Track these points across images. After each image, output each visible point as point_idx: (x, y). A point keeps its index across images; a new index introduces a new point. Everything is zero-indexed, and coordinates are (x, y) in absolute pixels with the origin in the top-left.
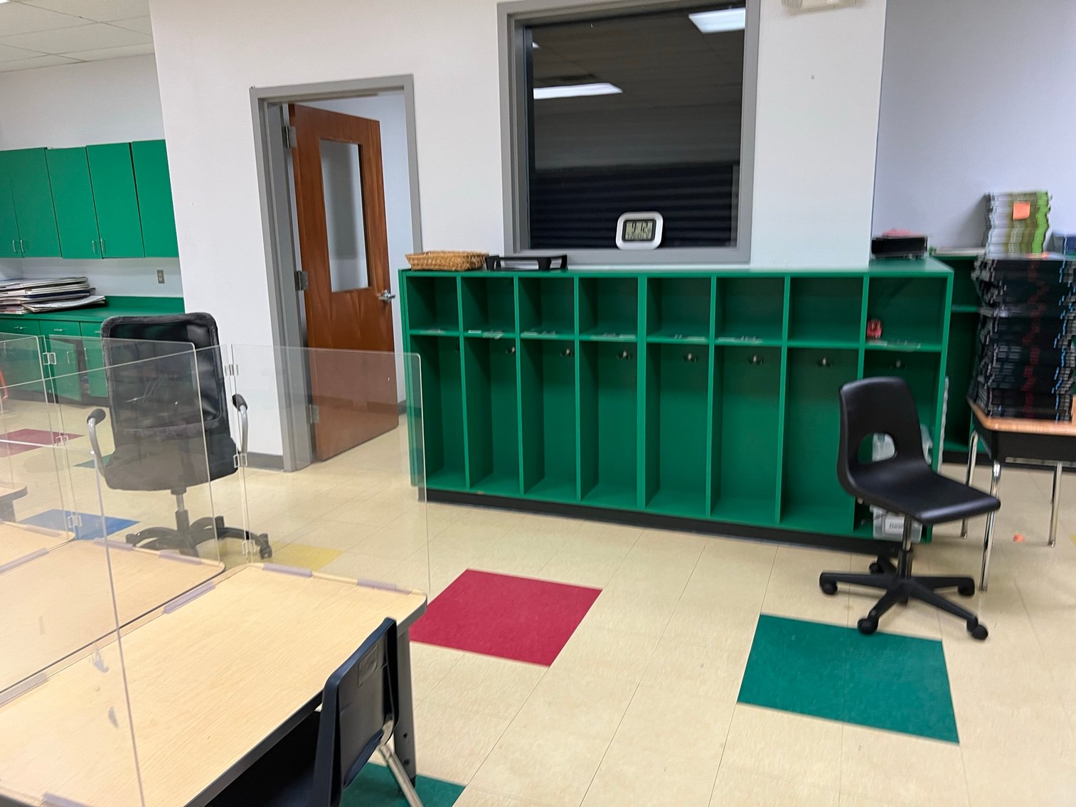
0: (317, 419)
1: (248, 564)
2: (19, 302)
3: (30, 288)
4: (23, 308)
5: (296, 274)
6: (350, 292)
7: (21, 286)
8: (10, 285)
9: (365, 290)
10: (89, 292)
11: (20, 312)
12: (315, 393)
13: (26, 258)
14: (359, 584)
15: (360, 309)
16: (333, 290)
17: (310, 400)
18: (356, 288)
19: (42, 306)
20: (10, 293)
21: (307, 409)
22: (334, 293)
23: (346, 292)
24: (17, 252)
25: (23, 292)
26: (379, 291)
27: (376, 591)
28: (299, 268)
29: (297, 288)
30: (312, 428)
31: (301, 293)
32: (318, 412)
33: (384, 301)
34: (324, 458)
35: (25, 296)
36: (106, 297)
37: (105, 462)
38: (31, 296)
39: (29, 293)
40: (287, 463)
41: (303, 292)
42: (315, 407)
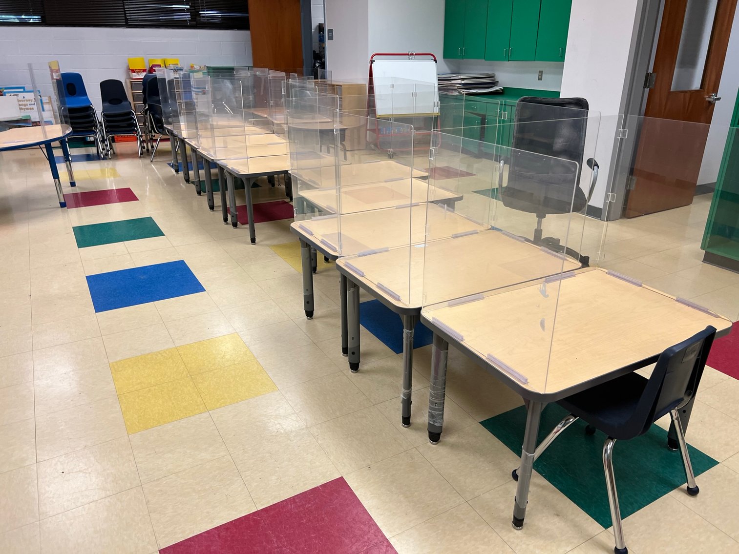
0: (633, 187)
1: (597, 268)
2: (456, 88)
3: (463, 79)
4: (457, 92)
5: (647, 75)
6: (685, 92)
7: (459, 77)
8: (453, 76)
9: (696, 91)
10: (494, 83)
11: (455, 94)
12: (638, 166)
13: (464, 60)
14: (677, 301)
15: (688, 107)
16: (671, 90)
17: (632, 172)
18: (690, 89)
19: (468, 91)
20: (453, 82)
21: (628, 179)
22: (673, 92)
23: (682, 92)
24: (460, 55)
25: (459, 81)
26: (708, 93)
27: (690, 308)
28: (651, 71)
29: (645, 87)
30: (628, 193)
31: (647, 90)
32: (635, 182)
33: (709, 102)
34: (631, 216)
35: (460, 84)
36: (504, 88)
37: (503, 190)
38: (463, 84)
39: (463, 82)
40: (605, 215)
41: (648, 89)
42: (633, 178)
